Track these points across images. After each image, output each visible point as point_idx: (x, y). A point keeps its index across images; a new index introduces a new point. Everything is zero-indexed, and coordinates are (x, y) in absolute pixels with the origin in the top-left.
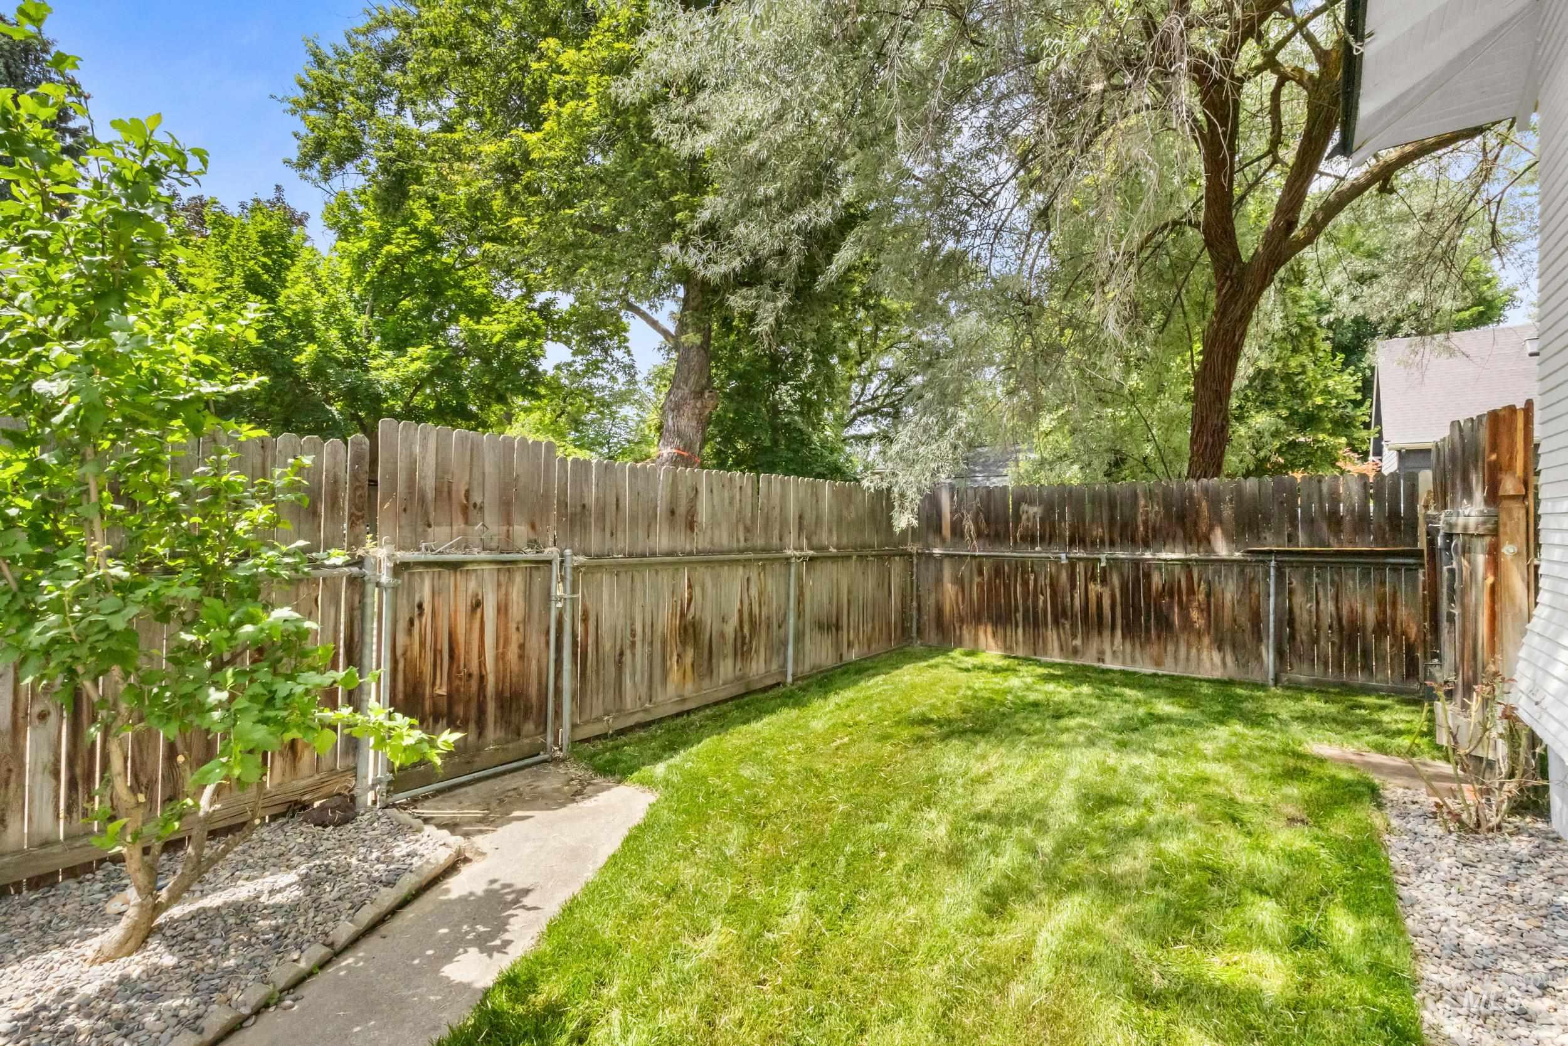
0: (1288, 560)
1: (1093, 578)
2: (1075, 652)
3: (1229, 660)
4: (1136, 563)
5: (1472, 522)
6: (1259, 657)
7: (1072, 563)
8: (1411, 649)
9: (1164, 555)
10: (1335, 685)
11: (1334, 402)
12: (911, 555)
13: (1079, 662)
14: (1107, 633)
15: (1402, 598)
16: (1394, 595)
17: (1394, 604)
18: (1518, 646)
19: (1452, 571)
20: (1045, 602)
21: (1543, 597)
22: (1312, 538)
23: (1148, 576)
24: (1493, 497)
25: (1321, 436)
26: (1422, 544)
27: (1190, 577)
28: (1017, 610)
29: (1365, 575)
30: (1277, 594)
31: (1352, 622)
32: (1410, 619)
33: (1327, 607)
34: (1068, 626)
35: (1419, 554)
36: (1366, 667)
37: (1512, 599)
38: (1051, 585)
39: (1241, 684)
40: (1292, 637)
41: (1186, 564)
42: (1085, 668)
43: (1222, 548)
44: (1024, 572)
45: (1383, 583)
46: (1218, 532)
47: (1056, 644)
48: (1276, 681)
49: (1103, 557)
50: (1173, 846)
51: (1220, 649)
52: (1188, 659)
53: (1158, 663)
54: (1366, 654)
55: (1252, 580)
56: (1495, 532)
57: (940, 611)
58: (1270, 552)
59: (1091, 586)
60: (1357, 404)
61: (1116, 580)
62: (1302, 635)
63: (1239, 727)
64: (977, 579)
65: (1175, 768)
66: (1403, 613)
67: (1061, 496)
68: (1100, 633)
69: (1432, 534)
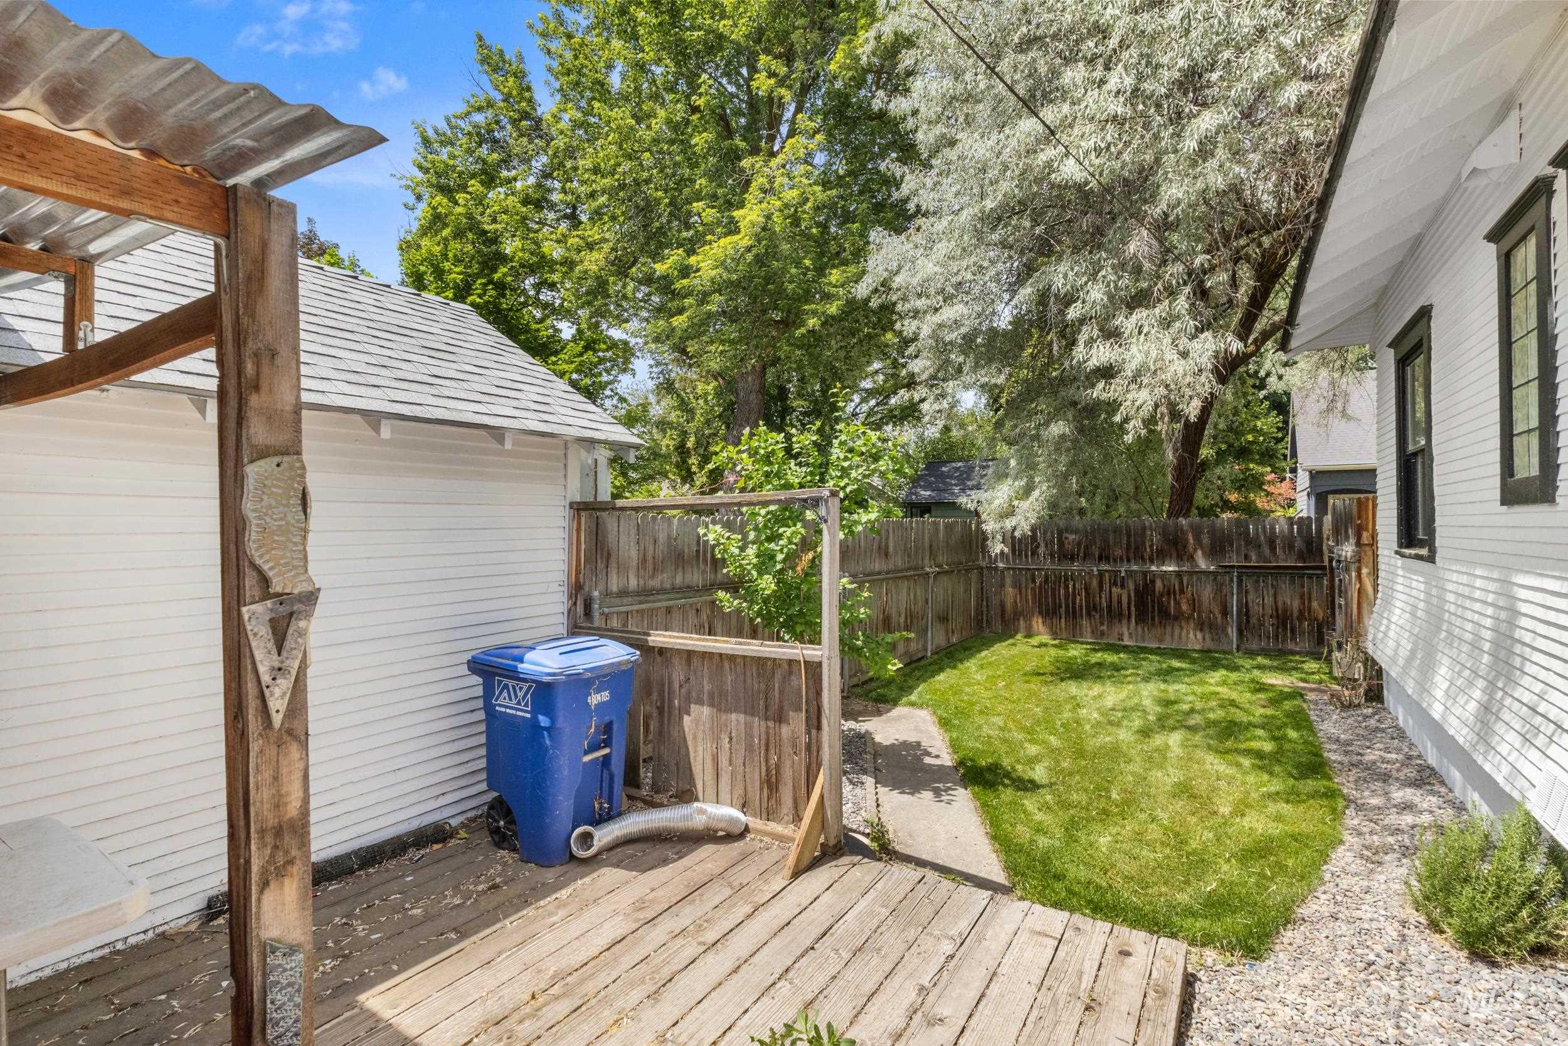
0: (1245, 572)
1: (1115, 584)
2: (1103, 634)
3: (1207, 636)
4: (1145, 574)
5: (1349, 554)
6: (1227, 635)
7: (1101, 574)
8: (1320, 627)
9: (1164, 568)
10: (1274, 651)
11: (1261, 438)
12: (982, 568)
13: (1105, 641)
14: (1125, 621)
15: (1314, 594)
16: (1310, 594)
17: (1310, 598)
18: (1370, 618)
19: (1340, 580)
20: (1081, 600)
21: (1379, 595)
22: (1260, 556)
23: (1153, 582)
24: (1358, 544)
25: (1251, 466)
26: (1326, 563)
27: (1181, 582)
28: (1060, 606)
29: (1292, 582)
30: (1238, 594)
31: (1285, 611)
32: (1317, 607)
33: (1269, 600)
34: (1097, 616)
35: (1324, 568)
36: (1293, 639)
37: (1367, 595)
38: (1086, 589)
39: (1216, 652)
40: (1248, 622)
41: (1179, 574)
42: (1109, 644)
43: (1202, 563)
44: (1066, 580)
45: (1303, 587)
46: (1199, 553)
47: (1089, 630)
48: (1238, 650)
49: (1123, 569)
50: (1211, 716)
51: (1201, 630)
52: (1180, 638)
53: (1161, 641)
54: (1293, 630)
55: (1222, 585)
56: (1359, 561)
57: (1003, 606)
58: (1233, 567)
59: (1114, 589)
60: (1279, 441)
61: (1131, 586)
62: (1253, 620)
63: (1224, 672)
64: (1031, 585)
65: (1199, 689)
66: (1315, 604)
67: (1092, 527)
68: (1120, 621)
69: (1331, 560)
